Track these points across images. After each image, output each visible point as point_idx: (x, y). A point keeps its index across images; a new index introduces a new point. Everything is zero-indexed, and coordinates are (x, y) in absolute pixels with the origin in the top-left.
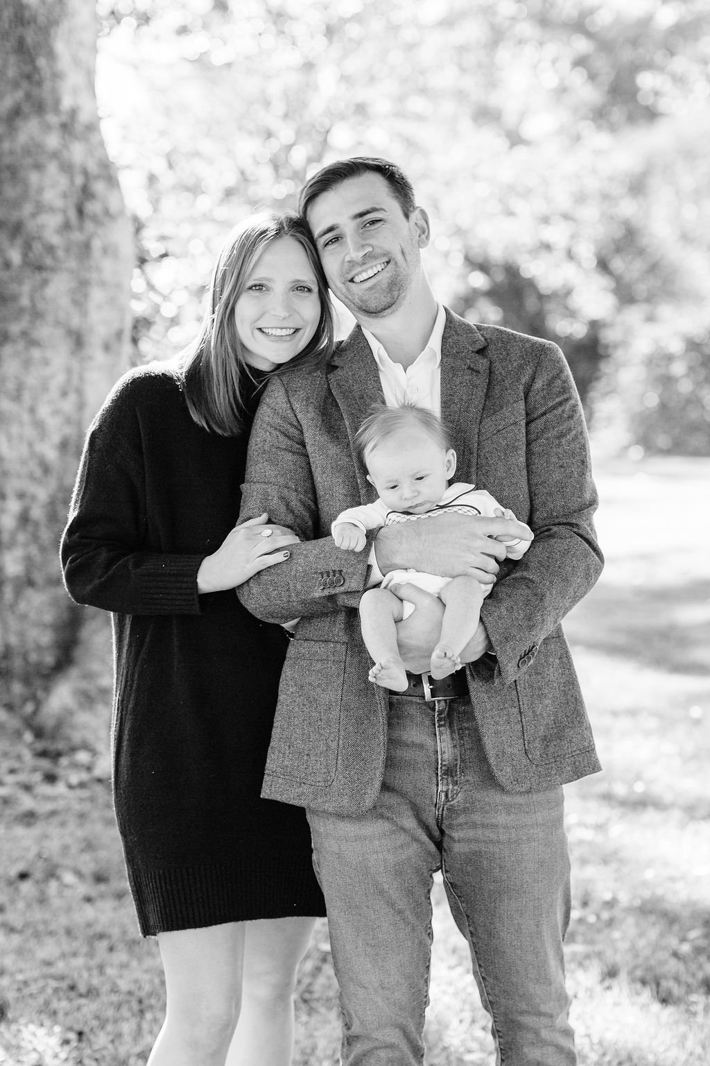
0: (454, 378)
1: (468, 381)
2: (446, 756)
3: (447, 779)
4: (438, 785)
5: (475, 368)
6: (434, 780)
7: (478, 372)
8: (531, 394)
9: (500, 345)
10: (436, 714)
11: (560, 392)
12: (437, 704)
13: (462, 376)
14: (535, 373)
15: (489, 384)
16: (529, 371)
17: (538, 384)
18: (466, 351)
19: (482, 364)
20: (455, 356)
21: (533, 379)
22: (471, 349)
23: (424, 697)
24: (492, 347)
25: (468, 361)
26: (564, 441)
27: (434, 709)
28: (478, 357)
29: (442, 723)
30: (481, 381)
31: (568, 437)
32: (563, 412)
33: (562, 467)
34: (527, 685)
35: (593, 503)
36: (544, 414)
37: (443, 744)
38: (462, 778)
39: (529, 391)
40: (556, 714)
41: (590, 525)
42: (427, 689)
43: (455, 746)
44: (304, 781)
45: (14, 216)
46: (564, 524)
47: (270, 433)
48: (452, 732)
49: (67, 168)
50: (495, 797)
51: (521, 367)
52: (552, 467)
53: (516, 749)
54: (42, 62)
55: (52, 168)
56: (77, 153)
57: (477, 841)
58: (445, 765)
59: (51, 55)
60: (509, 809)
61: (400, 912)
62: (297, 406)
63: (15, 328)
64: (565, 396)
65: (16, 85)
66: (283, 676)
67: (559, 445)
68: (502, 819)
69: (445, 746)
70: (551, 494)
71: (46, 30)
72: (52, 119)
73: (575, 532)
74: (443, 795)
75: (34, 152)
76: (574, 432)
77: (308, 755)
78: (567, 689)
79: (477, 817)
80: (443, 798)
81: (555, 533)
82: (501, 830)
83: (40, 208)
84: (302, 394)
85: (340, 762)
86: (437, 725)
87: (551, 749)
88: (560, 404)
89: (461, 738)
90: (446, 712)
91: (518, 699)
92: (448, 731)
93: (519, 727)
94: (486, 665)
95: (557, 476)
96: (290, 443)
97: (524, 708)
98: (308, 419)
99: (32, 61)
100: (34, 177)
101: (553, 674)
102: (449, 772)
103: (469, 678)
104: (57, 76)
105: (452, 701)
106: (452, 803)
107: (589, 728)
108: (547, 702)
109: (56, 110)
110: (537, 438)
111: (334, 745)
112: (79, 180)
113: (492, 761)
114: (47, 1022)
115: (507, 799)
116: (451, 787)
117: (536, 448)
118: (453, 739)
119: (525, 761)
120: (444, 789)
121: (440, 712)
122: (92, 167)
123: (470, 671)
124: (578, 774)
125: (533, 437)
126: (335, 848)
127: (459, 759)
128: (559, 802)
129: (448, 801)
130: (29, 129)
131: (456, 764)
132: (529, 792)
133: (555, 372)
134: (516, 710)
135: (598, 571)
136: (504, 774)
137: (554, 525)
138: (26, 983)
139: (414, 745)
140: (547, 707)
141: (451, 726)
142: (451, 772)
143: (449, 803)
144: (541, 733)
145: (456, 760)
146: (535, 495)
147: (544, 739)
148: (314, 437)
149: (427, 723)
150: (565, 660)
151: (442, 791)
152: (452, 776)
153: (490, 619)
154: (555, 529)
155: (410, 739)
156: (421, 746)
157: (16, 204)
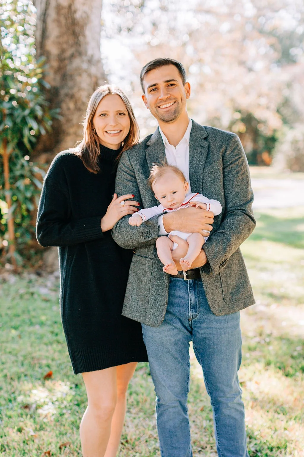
0: (194, 150)
1: (200, 152)
2: (192, 302)
3: (193, 310)
4: (189, 313)
5: (203, 146)
6: (188, 311)
7: (204, 147)
8: (225, 156)
9: (213, 136)
10: (189, 285)
11: (237, 155)
12: (189, 281)
13: (198, 149)
14: (226, 147)
15: (208, 152)
16: (224, 147)
17: (228, 152)
18: (199, 139)
19: (206, 144)
20: (195, 141)
21: (226, 150)
22: (201, 138)
23: (184, 278)
24: (210, 136)
25: (200, 143)
26: (239, 175)
27: (187, 283)
28: (204, 141)
29: (191, 289)
30: (205, 151)
31: (241, 173)
32: (239, 163)
33: (238, 186)
34: (224, 273)
35: (251, 200)
36: (231, 164)
37: (191, 297)
38: (199, 310)
39: (225, 155)
40: (236, 283)
41: (250, 209)
42: (185, 275)
43: (196, 298)
44: (136, 310)
45: (70, 92)
46: (239, 209)
47: (123, 174)
48: (195, 292)
49: (90, 75)
50: (212, 317)
51: (221, 146)
52: (234, 186)
53: (220, 299)
54: (81, 38)
55: (85, 76)
56: (93, 70)
57: (205, 334)
58: (192, 305)
59: (84, 36)
60: (217, 321)
61: (176, 359)
62: (133, 163)
63: (72, 131)
64: (239, 156)
65: (72, 46)
66: (130, 268)
67: (237, 177)
68: (214, 325)
69: (192, 298)
70: (234, 198)
71: (82, 27)
72: (85, 58)
73: (244, 213)
74: (191, 316)
75: (78, 69)
76: (243, 171)
77: (138, 301)
78: (241, 272)
79: (204, 325)
80: (191, 317)
81: (236, 213)
82: (214, 330)
83: (80, 89)
84: (135, 158)
85: (149, 305)
86: (189, 289)
87: (234, 298)
88: (237, 160)
89: (198, 294)
90: (192, 284)
91: (220, 279)
92: (193, 292)
93: (221, 290)
94: (207, 267)
95: (237, 189)
96: (131, 178)
97: (223, 282)
98: (137, 168)
99: (78, 38)
100: (78, 79)
101: (235, 267)
102: (194, 307)
103: (201, 272)
104: (87, 43)
105: (195, 280)
106: (195, 319)
107: (250, 287)
108: (233, 278)
109: (86, 55)
110: (228, 174)
111: (147, 298)
112: (94, 80)
113: (210, 304)
114: (65, 380)
115: (217, 318)
116: (194, 313)
117: (228, 178)
118: (195, 295)
119: (223, 303)
120: (192, 314)
121: (190, 284)
122: (99, 75)
123: (201, 269)
124: (246, 306)
125: (226, 174)
126: (151, 335)
127: (197, 303)
128: (238, 318)
129: (193, 318)
130: (76, 62)
131: (197, 305)
132: (225, 315)
133: (235, 146)
134: (220, 283)
135: (253, 227)
136: (215, 309)
137: (236, 210)
138: (60, 365)
139: (180, 297)
140: (233, 281)
141: (194, 290)
142: (195, 307)
143: (193, 319)
144: (230, 291)
145: (196, 303)
146: (228, 198)
147: (232, 293)
148: (139, 176)
149: (185, 288)
150: (240, 261)
151: (191, 315)
152: (195, 309)
153: (208, 250)
154: (236, 211)
155: (178, 295)
156: (183, 298)
157: (72, 88)
